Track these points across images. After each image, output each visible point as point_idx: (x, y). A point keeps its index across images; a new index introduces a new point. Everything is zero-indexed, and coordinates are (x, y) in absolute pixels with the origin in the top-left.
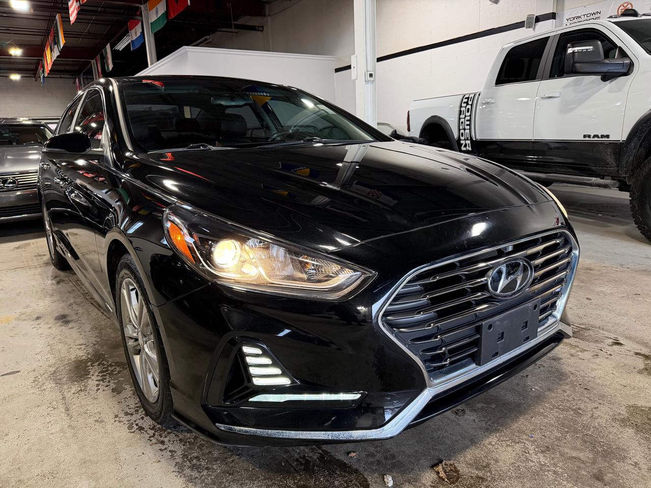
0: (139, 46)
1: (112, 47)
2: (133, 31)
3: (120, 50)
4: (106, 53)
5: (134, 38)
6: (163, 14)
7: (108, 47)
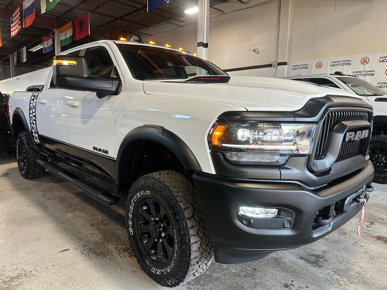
0: (49, 51)
1: (27, 49)
2: (46, 43)
3: (33, 51)
4: (23, 52)
5: (46, 46)
6: (70, 36)
7: (24, 49)
